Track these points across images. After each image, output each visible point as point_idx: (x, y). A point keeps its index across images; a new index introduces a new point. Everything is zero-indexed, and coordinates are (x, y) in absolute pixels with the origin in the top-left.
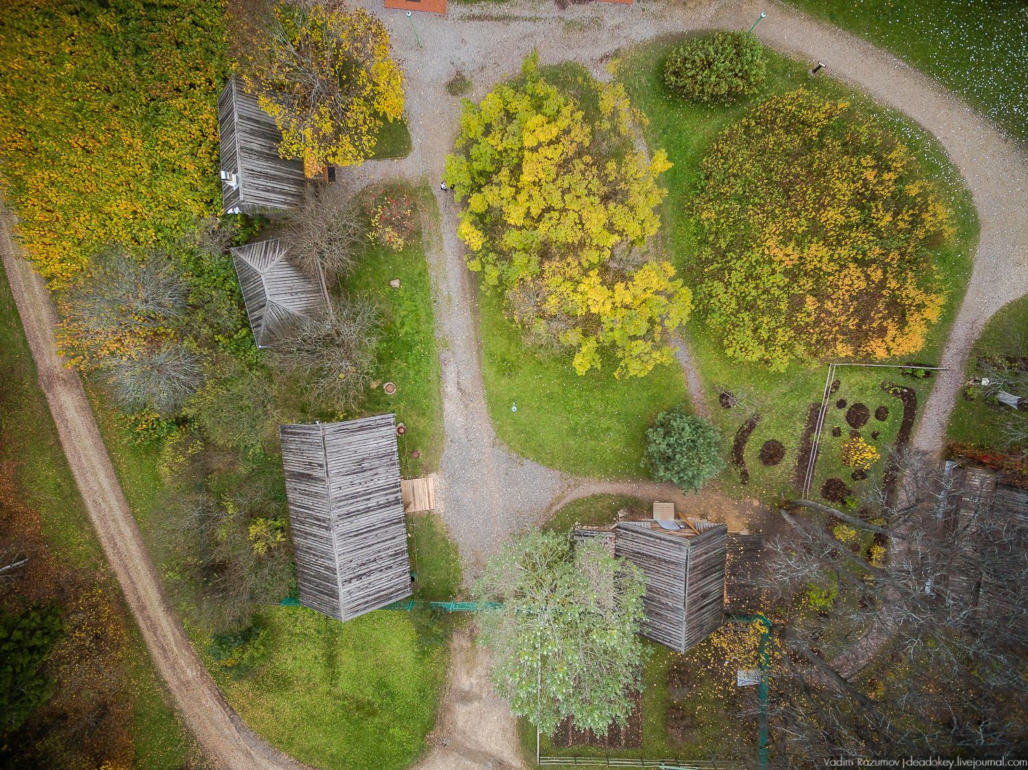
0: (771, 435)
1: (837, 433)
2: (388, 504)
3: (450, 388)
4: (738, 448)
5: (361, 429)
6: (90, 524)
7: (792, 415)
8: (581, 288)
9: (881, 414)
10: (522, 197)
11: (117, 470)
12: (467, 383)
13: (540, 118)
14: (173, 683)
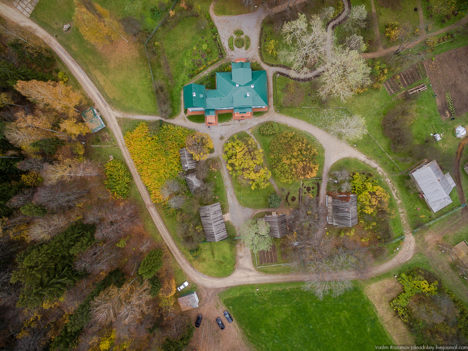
0: (293, 195)
1: (305, 193)
2: (221, 219)
3: (229, 195)
4: (287, 199)
5: (214, 206)
6: (160, 234)
7: (296, 191)
8: (250, 175)
9: (313, 188)
10: (238, 161)
11: (164, 222)
12: (232, 194)
13: (239, 147)
14: (181, 264)
